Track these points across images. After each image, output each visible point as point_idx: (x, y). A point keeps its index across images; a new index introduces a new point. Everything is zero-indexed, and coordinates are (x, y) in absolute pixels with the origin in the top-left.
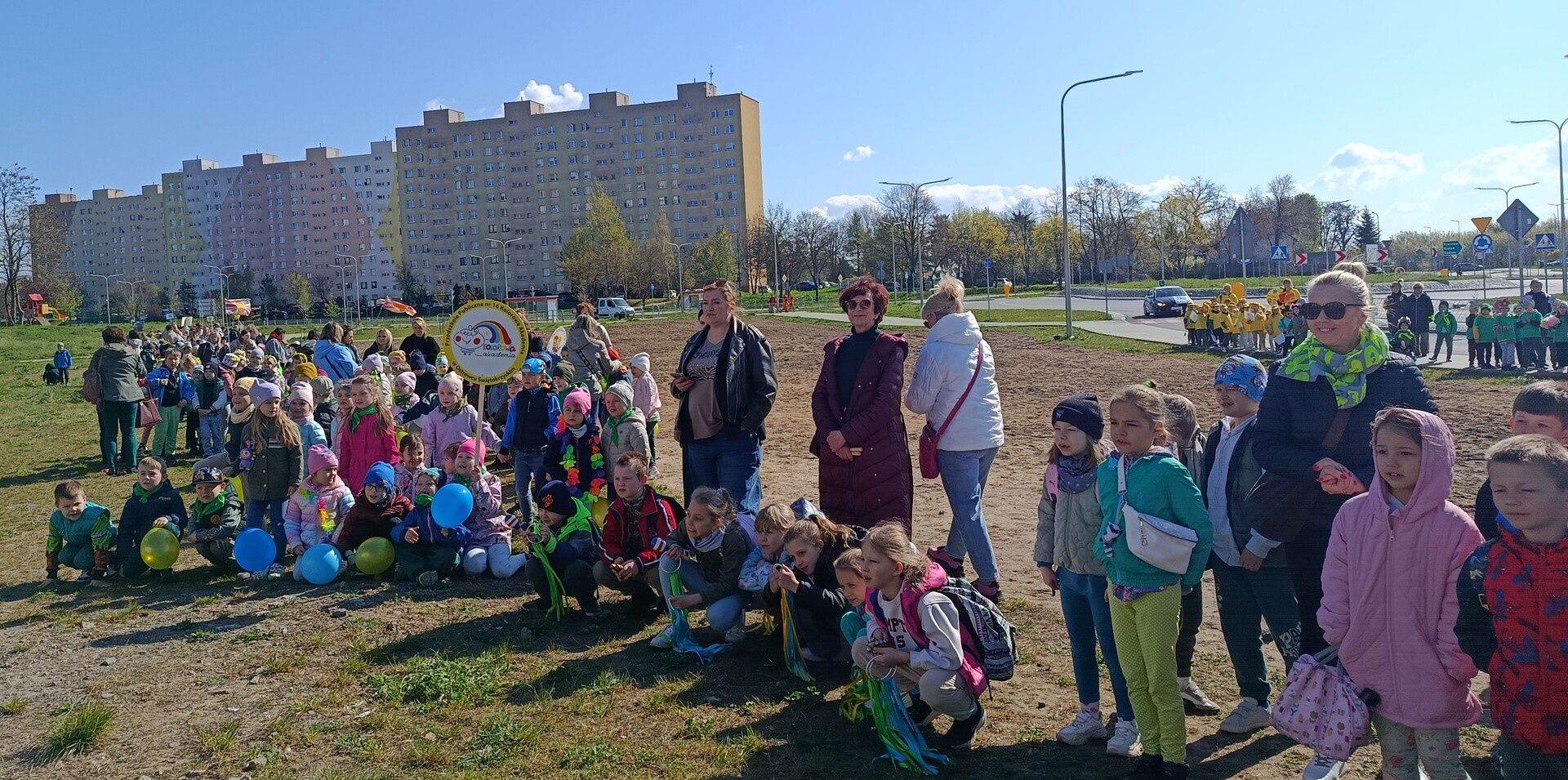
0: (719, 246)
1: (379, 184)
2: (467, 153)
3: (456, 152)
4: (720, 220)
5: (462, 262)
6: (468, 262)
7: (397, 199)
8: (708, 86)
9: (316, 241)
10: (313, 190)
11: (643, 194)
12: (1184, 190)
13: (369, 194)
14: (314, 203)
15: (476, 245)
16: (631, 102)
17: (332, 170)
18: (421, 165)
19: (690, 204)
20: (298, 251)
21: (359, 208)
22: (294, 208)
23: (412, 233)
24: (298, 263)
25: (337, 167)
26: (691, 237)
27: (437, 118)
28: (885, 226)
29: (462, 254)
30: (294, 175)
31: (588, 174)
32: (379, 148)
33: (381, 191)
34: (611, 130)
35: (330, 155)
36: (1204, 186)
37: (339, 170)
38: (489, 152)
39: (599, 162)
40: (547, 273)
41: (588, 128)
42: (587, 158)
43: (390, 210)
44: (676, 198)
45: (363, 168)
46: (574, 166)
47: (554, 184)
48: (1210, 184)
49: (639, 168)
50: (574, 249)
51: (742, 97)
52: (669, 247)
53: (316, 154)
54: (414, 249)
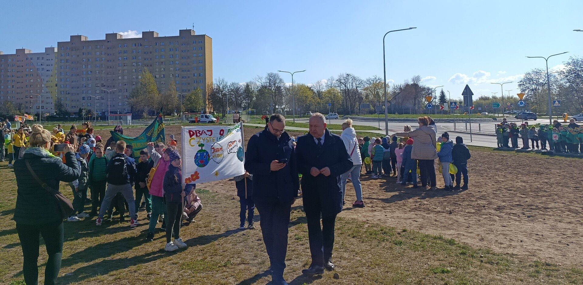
0: (196, 95)
1: (47, 65)
2: (89, 53)
3: (83, 53)
4: (195, 84)
5: (84, 98)
6: (86, 99)
7: (56, 71)
8: (192, 31)
9: (18, 88)
10: (18, 67)
11: (163, 73)
12: (371, 80)
13: (43, 69)
14: (18, 72)
15: (90, 92)
16: (159, 36)
17: (27, 59)
18: (68, 57)
19: (183, 77)
20: (9, 92)
21: (38, 75)
22: (9, 74)
23: (62, 86)
24: (9, 97)
25: (29, 57)
26: (183, 91)
27: (76, 39)
28: (263, 90)
29: (84, 95)
30: (10, 60)
31: (140, 64)
32: (49, 50)
33: (48, 68)
34: (151, 46)
35: (26, 52)
36: (378, 79)
37: (30, 59)
38: (98, 53)
39: (145, 59)
40: (120, 104)
41: (141, 46)
42: (140, 58)
43: (52, 76)
44: (177, 75)
45: (41, 58)
46: (134, 60)
47: (125, 68)
48: (380, 78)
49: (162, 62)
50: (134, 94)
51: (206, 36)
52: (175, 95)
53: (20, 52)
54: (62, 92)
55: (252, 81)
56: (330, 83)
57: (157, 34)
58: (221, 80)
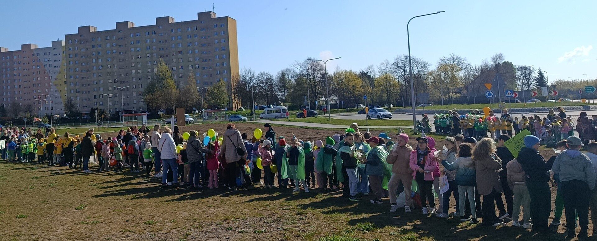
0: (219, 88)
1: (55, 61)
2: (98, 46)
3: (93, 46)
4: (218, 76)
5: (95, 97)
6: (97, 97)
7: (65, 67)
8: (212, 13)
9: (25, 87)
10: (24, 64)
11: (181, 64)
13: (50, 65)
14: (24, 70)
15: (102, 89)
16: (176, 21)
17: (33, 54)
18: (76, 51)
19: (204, 68)
20: (16, 92)
21: (45, 73)
22: (15, 72)
23: (72, 84)
24: (16, 98)
25: (35, 53)
26: (204, 84)
27: (84, 30)
28: (300, 79)
29: (95, 93)
30: (15, 57)
31: (154, 54)
32: (56, 44)
33: (56, 64)
34: (166, 34)
35: (32, 47)
37: (36, 55)
38: (109, 45)
39: (160, 49)
40: (135, 102)
41: (155, 34)
42: (155, 48)
43: (60, 73)
44: (197, 66)
45: (48, 53)
46: (149, 51)
47: (139, 60)
49: (179, 52)
50: (150, 90)
51: (228, 18)
52: (195, 89)
53: (26, 47)
54: (72, 91)
55: (289, 67)
56: (384, 68)
57: (173, 19)
58: (247, 70)
